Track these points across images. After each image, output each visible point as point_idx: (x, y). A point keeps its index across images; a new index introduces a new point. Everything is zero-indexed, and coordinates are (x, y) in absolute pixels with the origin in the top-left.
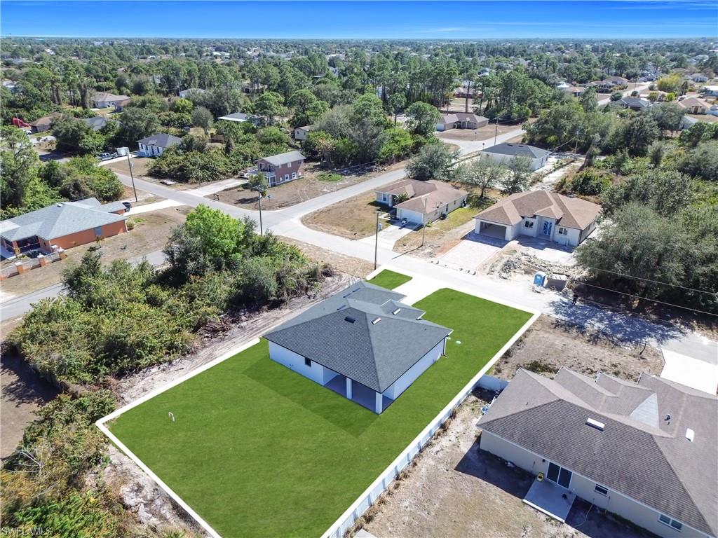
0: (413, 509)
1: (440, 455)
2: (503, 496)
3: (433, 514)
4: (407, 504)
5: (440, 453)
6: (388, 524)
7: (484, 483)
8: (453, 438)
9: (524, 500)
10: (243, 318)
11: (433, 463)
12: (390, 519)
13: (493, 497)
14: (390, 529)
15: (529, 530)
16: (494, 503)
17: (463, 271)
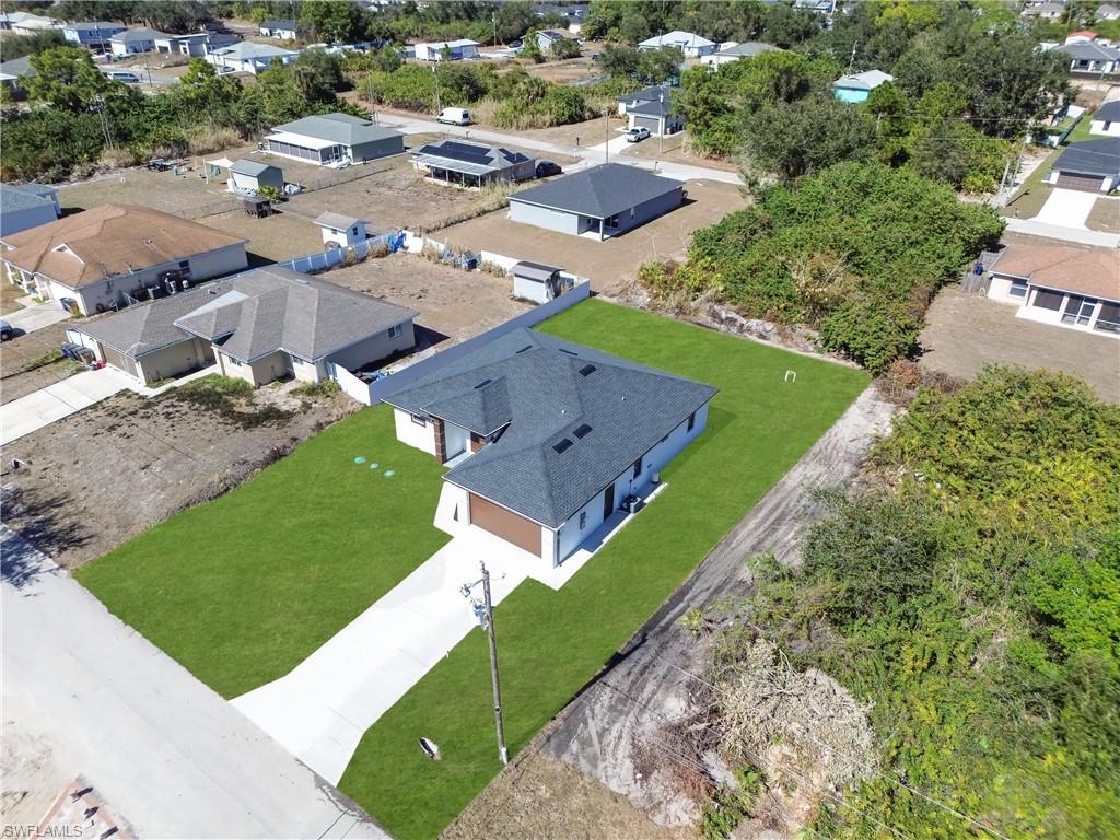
17: (110, 823)
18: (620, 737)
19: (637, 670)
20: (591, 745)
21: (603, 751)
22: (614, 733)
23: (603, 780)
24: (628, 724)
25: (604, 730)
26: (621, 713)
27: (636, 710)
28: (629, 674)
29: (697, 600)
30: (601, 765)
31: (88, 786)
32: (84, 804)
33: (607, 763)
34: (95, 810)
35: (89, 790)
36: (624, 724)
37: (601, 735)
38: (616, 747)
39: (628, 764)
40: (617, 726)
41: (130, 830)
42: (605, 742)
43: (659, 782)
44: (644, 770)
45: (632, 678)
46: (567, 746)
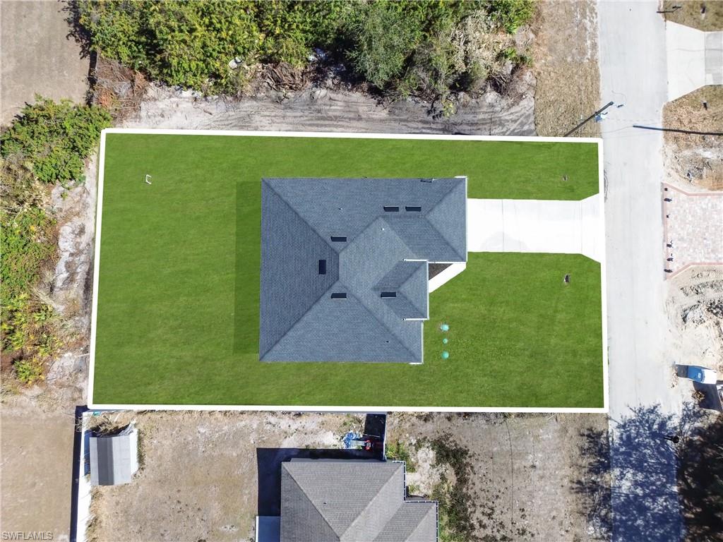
0: (202, 439)
1: (269, 427)
2: (253, 499)
3: (206, 455)
4: (202, 430)
5: (269, 425)
6: (177, 429)
7: (256, 479)
8: (294, 427)
9: (257, 517)
10: (329, 82)
11: (255, 426)
12: (182, 427)
13: (247, 492)
14: (174, 432)
15: (234, 529)
16: (242, 495)
17: (667, 250)
18: (512, 113)
19: (475, 128)
20: (522, 122)
21: (521, 116)
22: (511, 117)
23: (533, 108)
24: (504, 114)
25: (512, 121)
26: (500, 120)
27: (496, 115)
28: (479, 129)
29: (416, 126)
30: (527, 113)
31: (665, 273)
32: (671, 266)
33: (525, 111)
34: (669, 260)
35: (666, 270)
36: (505, 116)
37: (515, 121)
38: (516, 113)
39: (522, 103)
40: (507, 118)
41: (664, 241)
42: (517, 118)
43: (521, 88)
44: (521, 96)
45: (480, 127)
46: (528, 130)
